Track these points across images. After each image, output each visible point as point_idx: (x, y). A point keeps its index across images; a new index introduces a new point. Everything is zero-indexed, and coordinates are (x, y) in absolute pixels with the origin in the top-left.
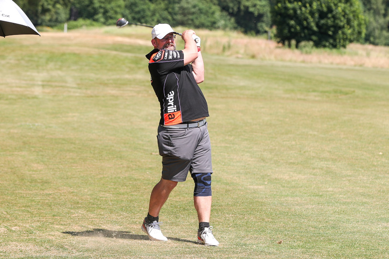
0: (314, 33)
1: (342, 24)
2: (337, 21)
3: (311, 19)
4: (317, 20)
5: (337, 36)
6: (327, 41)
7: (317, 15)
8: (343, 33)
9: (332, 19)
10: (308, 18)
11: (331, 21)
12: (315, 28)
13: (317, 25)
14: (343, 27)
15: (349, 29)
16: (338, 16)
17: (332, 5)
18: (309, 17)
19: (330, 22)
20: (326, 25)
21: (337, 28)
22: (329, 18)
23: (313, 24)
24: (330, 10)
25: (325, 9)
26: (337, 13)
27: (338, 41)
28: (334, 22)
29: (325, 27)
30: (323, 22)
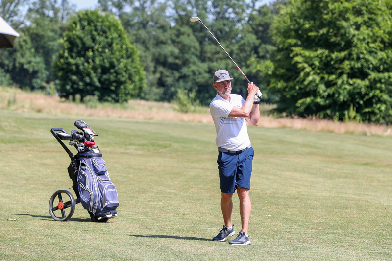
0: (97, 88)
1: (124, 79)
2: (119, 77)
3: (93, 75)
4: (99, 75)
5: (119, 91)
6: (109, 96)
7: (99, 70)
8: (125, 88)
9: (115, 75)
10: (90, 73)
11: (114, 77)
12: (98, 84)
13: (100, 81)
14: (125, 82)
15: (131, 84)
16: (120, 71)
17: (114, 60)
18: (92, 72)
19: (112, 78)
20: (108, 80)
21: (119, 83)
22: (111, 74)
23: (95, 80)
24: (112, 66)
25: (107, 65)
26: (119, 69)
27: (120, 95)
28: (116, 77)
29: (107, 82)
30: (105, 77)
